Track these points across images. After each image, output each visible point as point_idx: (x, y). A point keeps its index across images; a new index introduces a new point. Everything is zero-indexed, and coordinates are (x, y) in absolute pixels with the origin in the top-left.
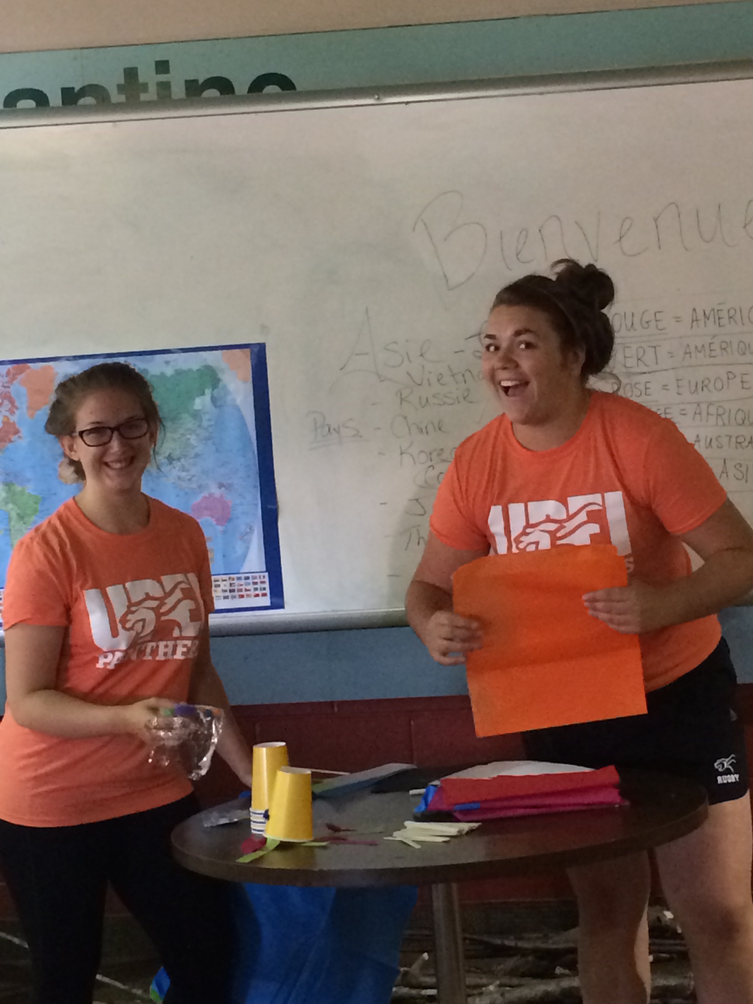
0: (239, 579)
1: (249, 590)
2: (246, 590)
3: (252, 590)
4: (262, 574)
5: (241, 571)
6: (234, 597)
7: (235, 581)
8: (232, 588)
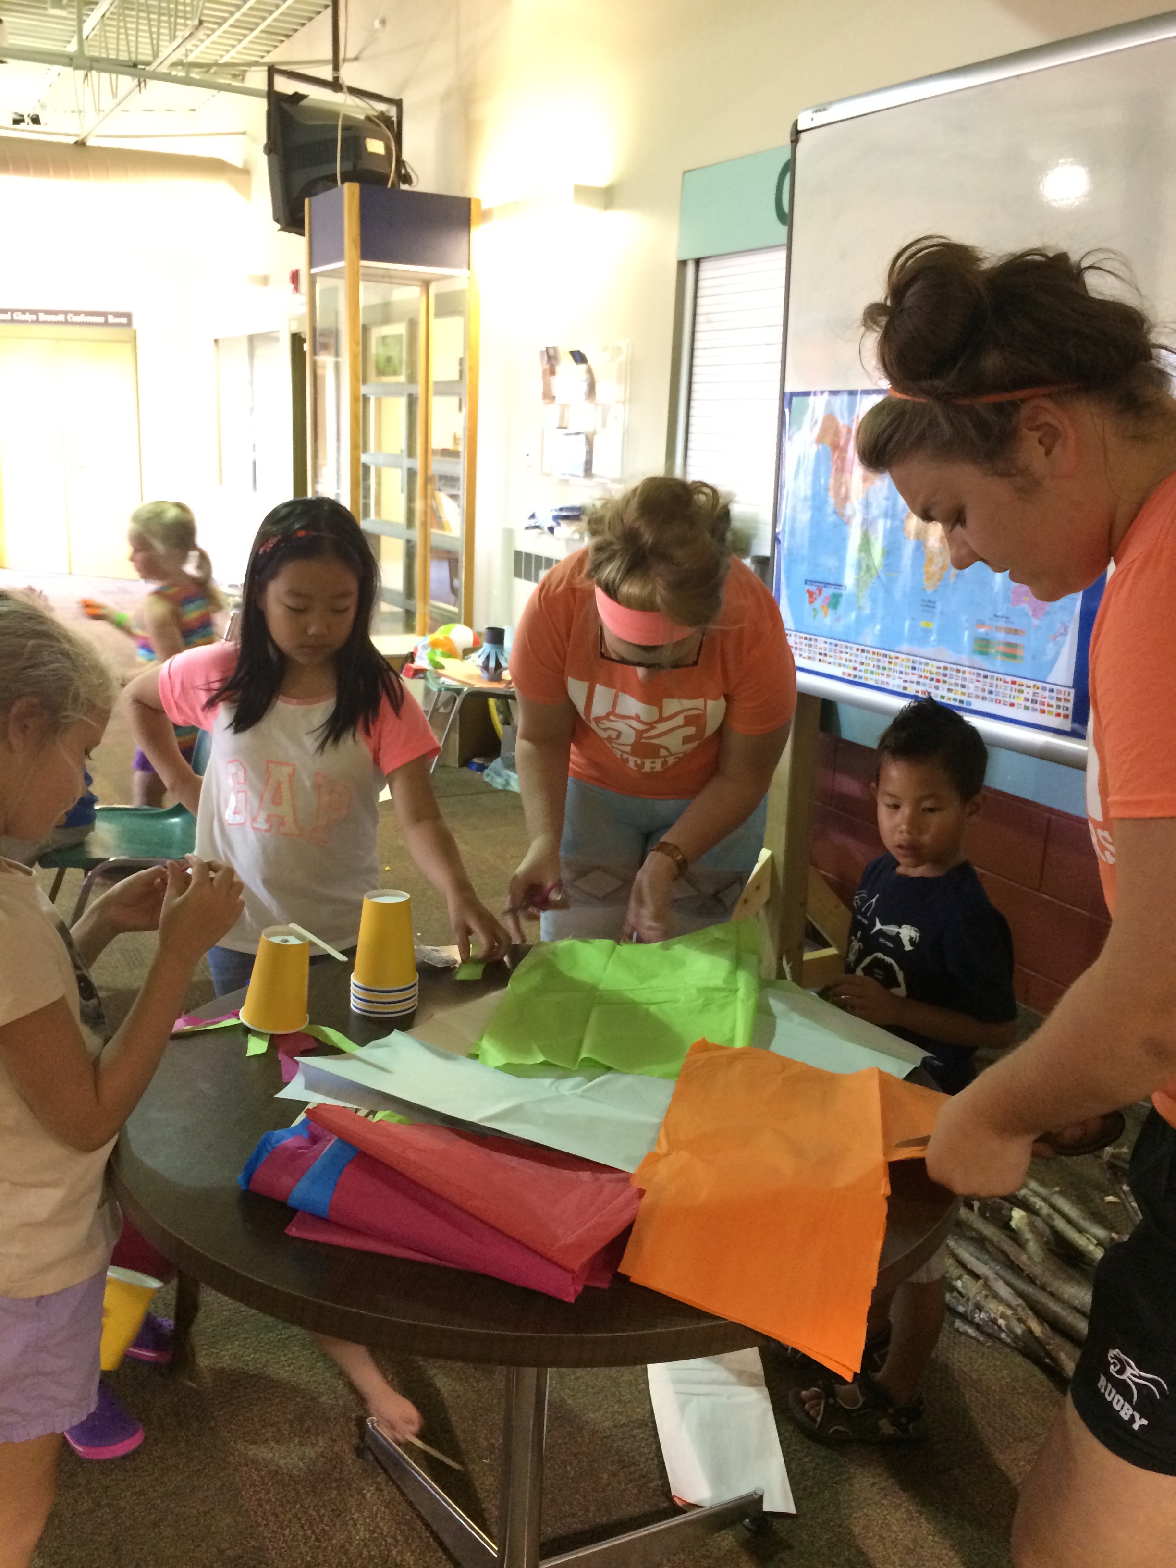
0: (1044, 689)
1: (1052, 706)
2: (1049, 705)
3: (1055, 706)
4: (1067, 690)
5: (1048, 680)
6: (1035, 710)
7: (1039, 691)
8: (1035, 698)
